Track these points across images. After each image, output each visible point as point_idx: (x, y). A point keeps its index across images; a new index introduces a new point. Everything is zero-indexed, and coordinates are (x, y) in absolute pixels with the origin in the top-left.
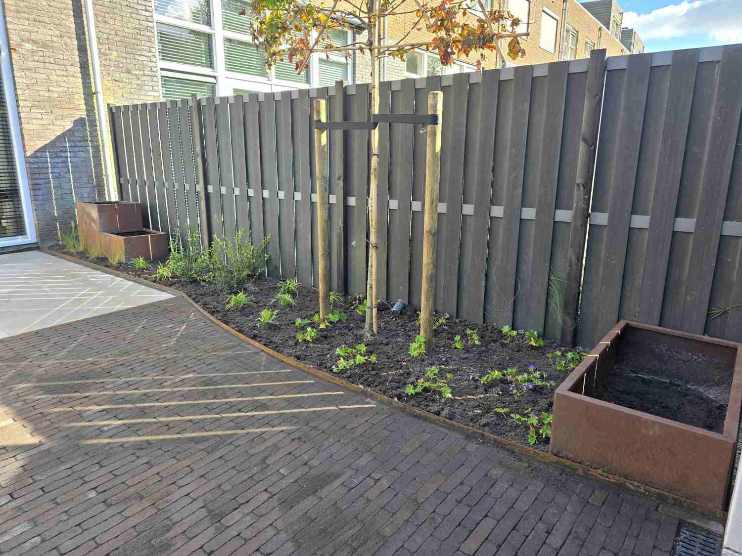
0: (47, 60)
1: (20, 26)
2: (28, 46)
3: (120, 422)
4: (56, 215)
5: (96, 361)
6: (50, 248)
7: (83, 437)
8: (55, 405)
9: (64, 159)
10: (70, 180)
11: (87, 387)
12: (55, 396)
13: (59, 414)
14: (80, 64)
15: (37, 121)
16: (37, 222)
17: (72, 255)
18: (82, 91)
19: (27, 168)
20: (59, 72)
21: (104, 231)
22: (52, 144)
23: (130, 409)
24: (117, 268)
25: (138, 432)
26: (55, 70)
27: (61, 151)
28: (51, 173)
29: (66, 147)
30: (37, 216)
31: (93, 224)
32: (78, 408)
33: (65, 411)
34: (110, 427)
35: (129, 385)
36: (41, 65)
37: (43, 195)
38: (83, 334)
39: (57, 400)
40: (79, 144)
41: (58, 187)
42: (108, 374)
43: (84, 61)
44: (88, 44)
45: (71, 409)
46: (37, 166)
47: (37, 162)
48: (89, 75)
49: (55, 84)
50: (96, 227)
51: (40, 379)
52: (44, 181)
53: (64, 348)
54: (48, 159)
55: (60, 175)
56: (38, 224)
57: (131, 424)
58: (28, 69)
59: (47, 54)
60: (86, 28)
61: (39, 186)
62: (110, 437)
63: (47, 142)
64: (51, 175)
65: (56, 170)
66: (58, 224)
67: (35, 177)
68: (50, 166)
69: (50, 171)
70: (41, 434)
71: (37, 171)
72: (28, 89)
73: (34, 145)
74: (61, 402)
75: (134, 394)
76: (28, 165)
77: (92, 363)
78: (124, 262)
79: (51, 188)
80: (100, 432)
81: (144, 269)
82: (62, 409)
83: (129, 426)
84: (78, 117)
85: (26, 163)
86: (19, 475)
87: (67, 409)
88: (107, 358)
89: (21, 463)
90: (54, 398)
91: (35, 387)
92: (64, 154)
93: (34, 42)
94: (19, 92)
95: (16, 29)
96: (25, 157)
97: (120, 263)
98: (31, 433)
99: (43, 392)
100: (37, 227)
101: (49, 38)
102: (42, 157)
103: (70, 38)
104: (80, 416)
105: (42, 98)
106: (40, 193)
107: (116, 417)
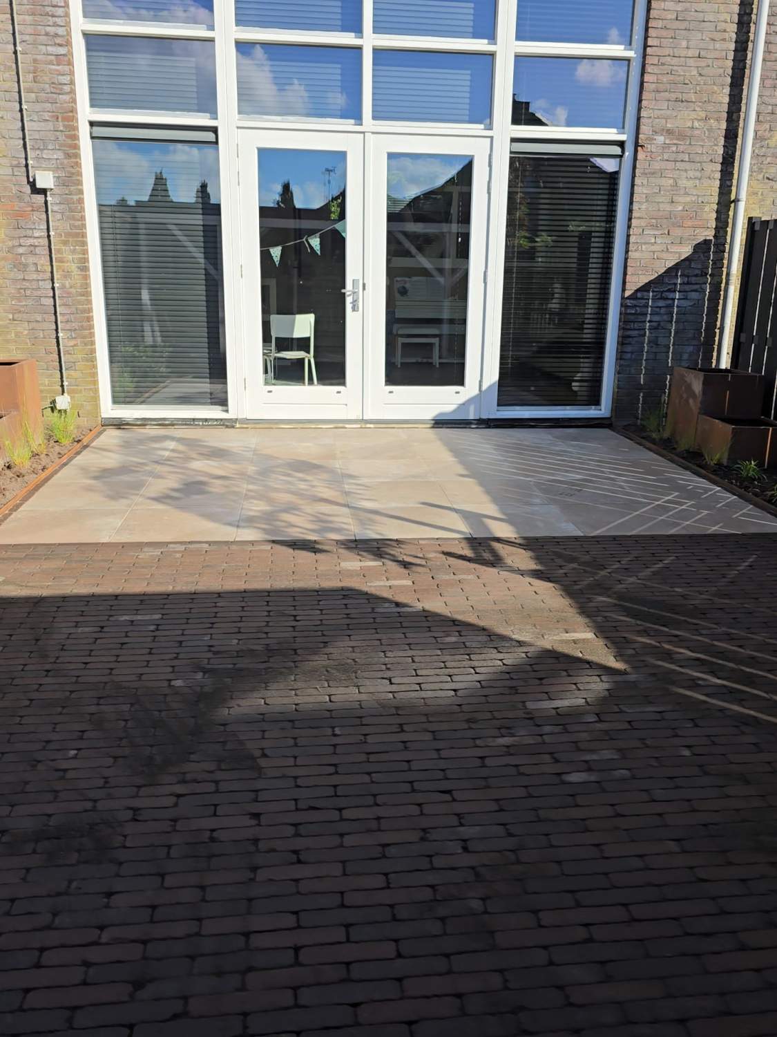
0: (681, 156)
1: (656, 112)
2: (660, 139)
3: (719, 681)
4: (642, 383)
5: (687, 595)
6: (626, 428)
7: (673, 683)
8: (639, 633)
9: (670, 302)
10: (671, 332)
11: (677, 624)
12: (639, 622)
13: (645, 645)
14: (724, 158)
15: (647, 246)
16: (616, 390)
17: (653, 441)
18: (716, 199)
19: (621, 314)
20: (691, 174)
21: (704, 414)
22: (659, 280)
23: (733, 670)
24: (715, 471)
25: (743, 703)
26: (686, 171)
27: (669, 291)
28: (650, 321)
29: (675, 284)
30: (618, 381)
31: (691, 401)
32: (667, 646)
33: (650, 644)
34: (707, 683)
35: (730, 638)
36: (671, 165)
37: (632, 353)
38: (669, 554)
39: (641, 628)
40: (693, 280)
41: (654, 342)
42: (703, 616)
43: (730, 152)
44: (741, 125)
45: (658, 644)
46: (633, 312)
47: (636, 306)
48: (732, 174)
49: (682, 192)
50: (694, 405)
51: (621, 597)
52: (636, 332)
53: (647, 567)
54: (650, 301)
55: (659, 325)
56: (618, 392)
57: (733, 688)
58: (653, 173)
59: (681, 148)
60: (744, 101)
61: (631, 339)
62: (707, 695)
63: (653, 277)
64: (648, 324)
65: (656, 318)
66: (641, 395)
67: (628, 327)
68: (649, 312)
69: (648, 319)
70: (626, 662)
71: (632, 318)
72: (647, 201)
73: (637, 280)
74: (645, 632)
75: (737, 652)
76: (623, 309)
77: (682, 596)
78: (725, 464)
79: (644, 342)
80: (694, 684)
81: (754, 480)
82: (648, 641)
83: (732, 691)
84: (702, 239)
85: (622, 305)
86: (604, 698)
87: (653, 643)
88: (701, 594)
89: (606, 686)
90: (637, 625)
91: (615, 605)
92: (671, 295)
93: (669, 132)
94: (635, 207)
95: (650, 117)
96: (623, 298)
97: (719, 464)
98: (615, 657)
99: (625, 614)
100: (615, 397)
101: (689, 124)
102: (642, 299)
103: (718, 120)
104: (668, 656)
105: (661, 214)
106: (629, 349)
107: (713, 673)
